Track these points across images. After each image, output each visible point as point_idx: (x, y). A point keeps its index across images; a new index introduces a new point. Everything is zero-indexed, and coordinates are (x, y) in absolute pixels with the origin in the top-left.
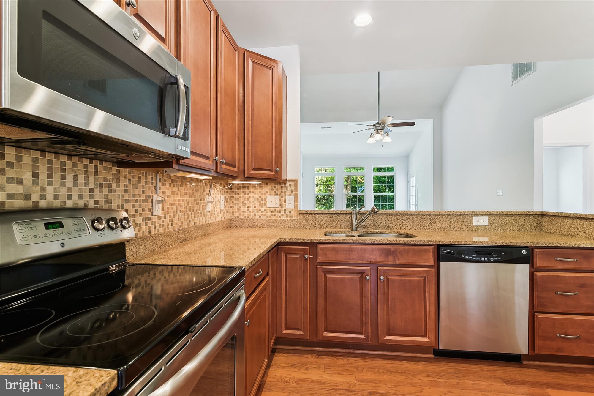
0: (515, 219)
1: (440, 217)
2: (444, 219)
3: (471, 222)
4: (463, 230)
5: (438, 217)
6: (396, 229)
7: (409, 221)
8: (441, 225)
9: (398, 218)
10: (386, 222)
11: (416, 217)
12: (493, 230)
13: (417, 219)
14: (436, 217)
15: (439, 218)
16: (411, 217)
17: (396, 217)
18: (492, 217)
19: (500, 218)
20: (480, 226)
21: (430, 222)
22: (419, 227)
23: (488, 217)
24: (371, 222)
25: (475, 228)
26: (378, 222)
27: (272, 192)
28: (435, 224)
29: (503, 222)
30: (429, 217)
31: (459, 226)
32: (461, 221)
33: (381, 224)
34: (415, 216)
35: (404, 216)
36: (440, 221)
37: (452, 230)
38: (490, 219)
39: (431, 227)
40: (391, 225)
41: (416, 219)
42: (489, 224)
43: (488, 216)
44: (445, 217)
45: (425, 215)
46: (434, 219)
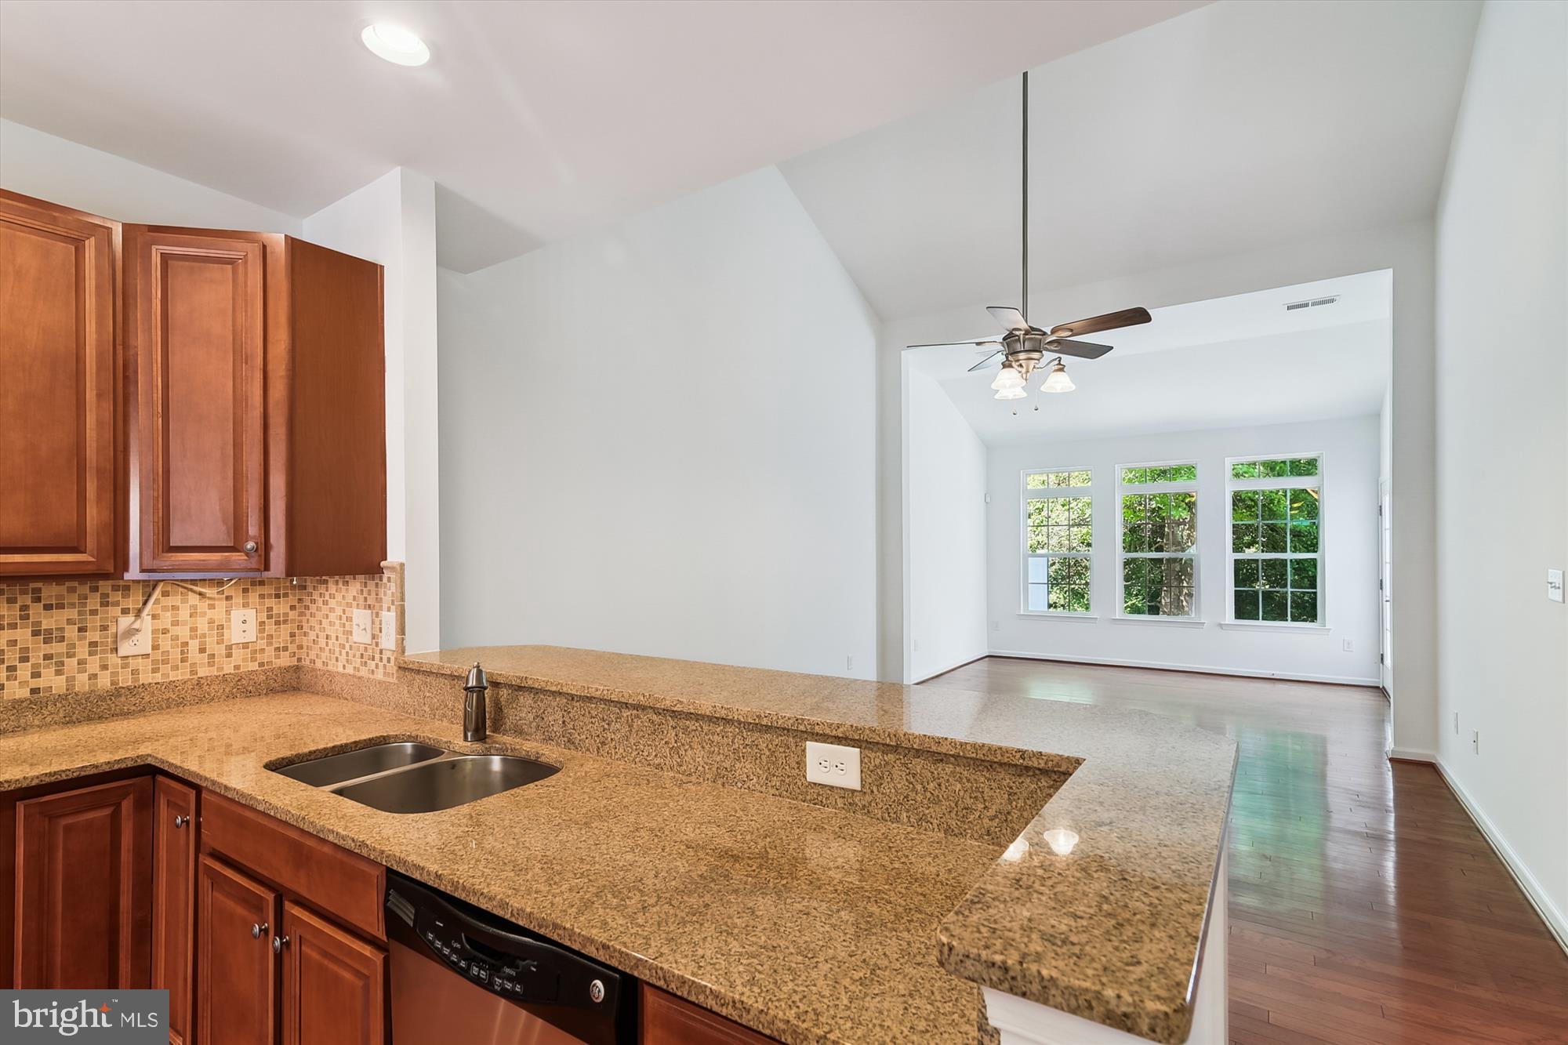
0: (968, 781)
1: (702, 728)
2: (716, 736)
3: (801, 764)
4: (774, 791)
5: (697, 724)
6: (588, 750)
7: (618, 726)
8: (706, 760)
9: (594, 713)
10: (564, 722)
11: (638, 717)
12: (879, 816)
13: (639, 723)
14: (692, 725)
15: (699, 729)
16: (626, 713)
17: (588, 707)
18: (877, 758)
19: (905, 765)
20: (832, 787)
21: (676, 742)
22: (646, 754)
23: (859, 749)
24: (531, 716)
25: (812, 793)
26: (546, 719)
27: (361, 602)
28: (690, 752)
29: (919, 787)
30: (672, 723)
31: (761, 772)
32: (768, 753)
33: (552, 725)
34: (635, 712)
35: (607, 707)
36: (705, 744)
37: (739, 785)
38: (866, 760)
39: (679, 760)
40: (576, 735)
41: (637, 723)
42: (863, 786)
43: (860, 747)
44: (718, 730)
45: (661, 711)
46: (685, 729)
